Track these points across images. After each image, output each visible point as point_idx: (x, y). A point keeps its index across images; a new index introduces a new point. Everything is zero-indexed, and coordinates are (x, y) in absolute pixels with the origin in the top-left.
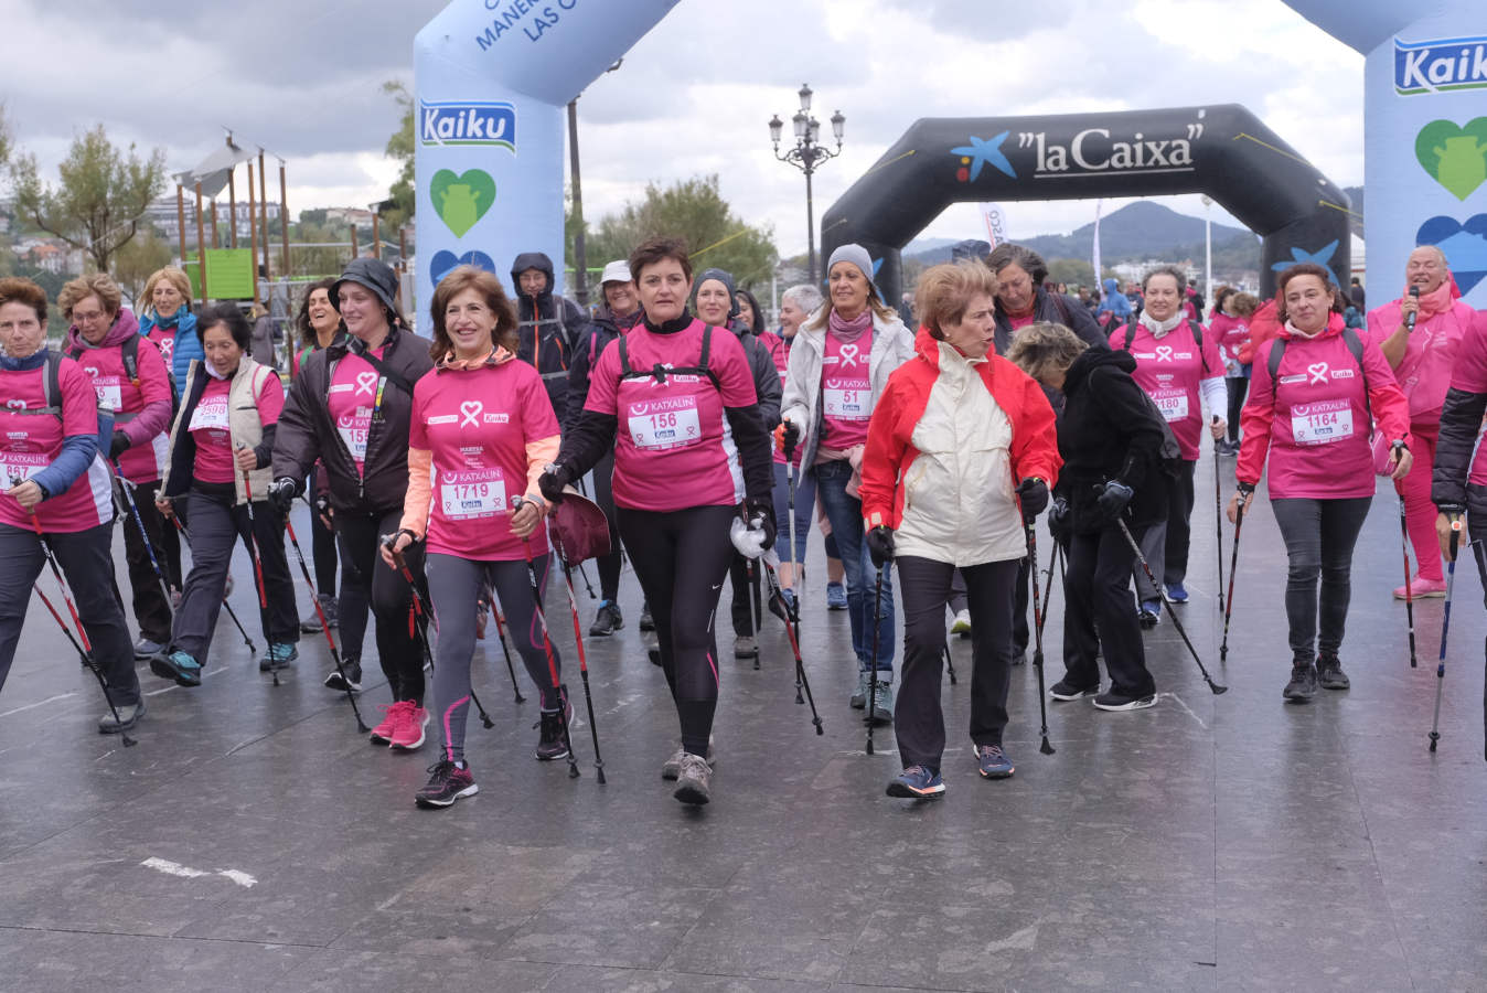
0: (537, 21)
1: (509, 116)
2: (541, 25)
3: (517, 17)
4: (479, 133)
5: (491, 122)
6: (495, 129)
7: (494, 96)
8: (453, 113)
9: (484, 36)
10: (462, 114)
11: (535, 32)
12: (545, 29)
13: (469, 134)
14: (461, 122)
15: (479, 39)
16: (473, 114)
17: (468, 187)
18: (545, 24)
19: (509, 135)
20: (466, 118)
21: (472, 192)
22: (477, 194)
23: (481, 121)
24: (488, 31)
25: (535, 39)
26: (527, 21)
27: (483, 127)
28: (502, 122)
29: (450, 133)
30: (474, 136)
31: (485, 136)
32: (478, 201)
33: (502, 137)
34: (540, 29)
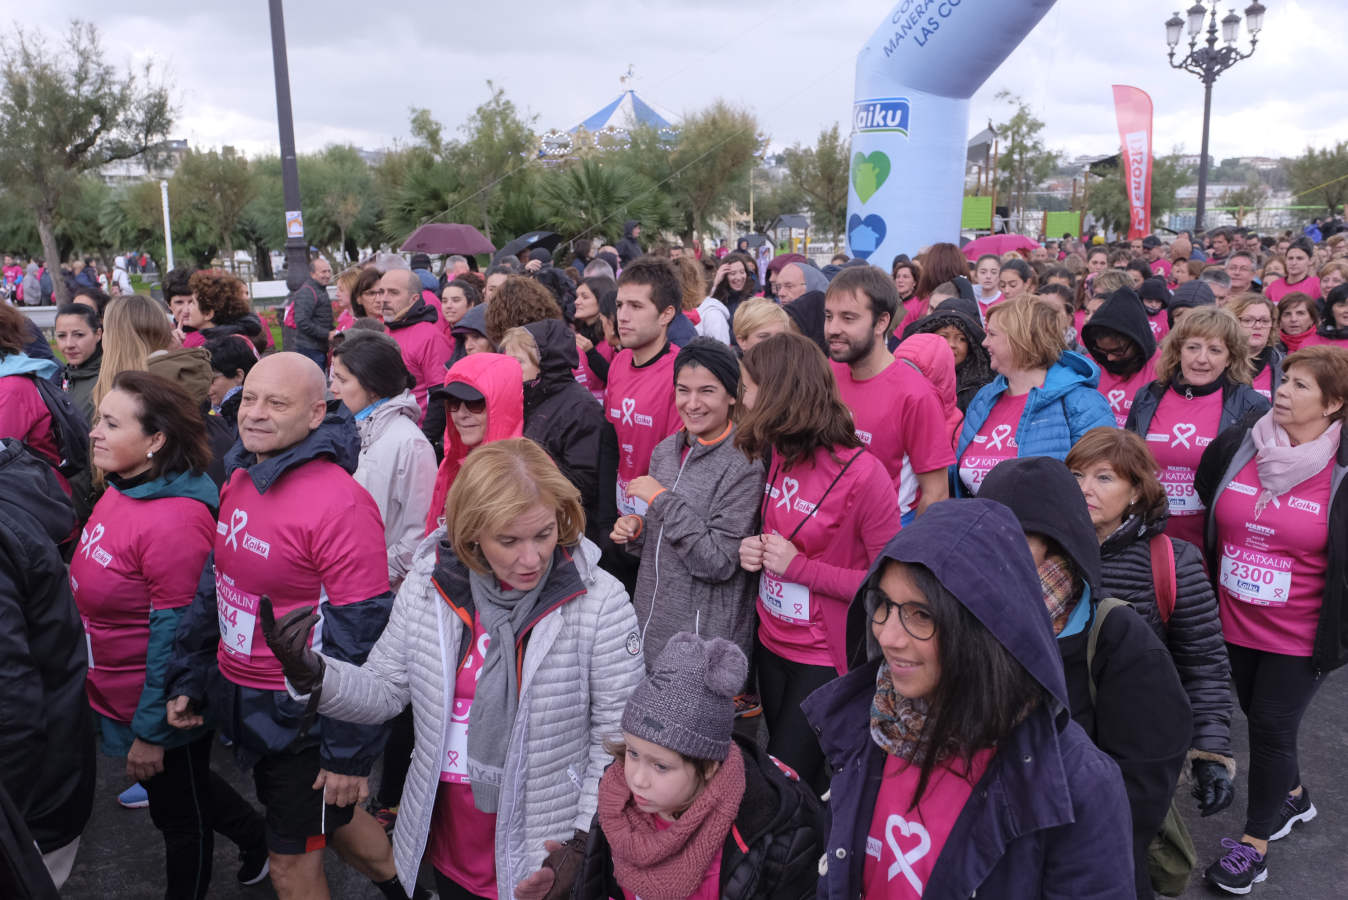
0: (923, 29)
1: (904, 108)
2: (926, 32)
3: (910, 28)
4: (882, 123)
5: (890, 113)
6: (893, 120)
7: (895, 93)
8: (866, 109)
9: (888, 46)
10: (872, 108)
11: (922, 39)
12: (929, 36)
13: (875, 124)
14: (871, 114)
15: (886, 49)
16: (878, 107)
17: (872, 165)
18: (929, 32)
19: (904, 123)
20: (874, 112)
21: (874, 168)
22: (877, 170)
23: (884, 113)
24: (891, 42)
25: (921, 45)
26: (917, 31)
27: (885, 118)
28: (899, 113)
29: (863, 124)
30: (878, 125)
31: (885, 125)
32: (877, 176)
33: (899, 125)
34: (925, 36)
